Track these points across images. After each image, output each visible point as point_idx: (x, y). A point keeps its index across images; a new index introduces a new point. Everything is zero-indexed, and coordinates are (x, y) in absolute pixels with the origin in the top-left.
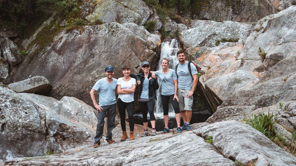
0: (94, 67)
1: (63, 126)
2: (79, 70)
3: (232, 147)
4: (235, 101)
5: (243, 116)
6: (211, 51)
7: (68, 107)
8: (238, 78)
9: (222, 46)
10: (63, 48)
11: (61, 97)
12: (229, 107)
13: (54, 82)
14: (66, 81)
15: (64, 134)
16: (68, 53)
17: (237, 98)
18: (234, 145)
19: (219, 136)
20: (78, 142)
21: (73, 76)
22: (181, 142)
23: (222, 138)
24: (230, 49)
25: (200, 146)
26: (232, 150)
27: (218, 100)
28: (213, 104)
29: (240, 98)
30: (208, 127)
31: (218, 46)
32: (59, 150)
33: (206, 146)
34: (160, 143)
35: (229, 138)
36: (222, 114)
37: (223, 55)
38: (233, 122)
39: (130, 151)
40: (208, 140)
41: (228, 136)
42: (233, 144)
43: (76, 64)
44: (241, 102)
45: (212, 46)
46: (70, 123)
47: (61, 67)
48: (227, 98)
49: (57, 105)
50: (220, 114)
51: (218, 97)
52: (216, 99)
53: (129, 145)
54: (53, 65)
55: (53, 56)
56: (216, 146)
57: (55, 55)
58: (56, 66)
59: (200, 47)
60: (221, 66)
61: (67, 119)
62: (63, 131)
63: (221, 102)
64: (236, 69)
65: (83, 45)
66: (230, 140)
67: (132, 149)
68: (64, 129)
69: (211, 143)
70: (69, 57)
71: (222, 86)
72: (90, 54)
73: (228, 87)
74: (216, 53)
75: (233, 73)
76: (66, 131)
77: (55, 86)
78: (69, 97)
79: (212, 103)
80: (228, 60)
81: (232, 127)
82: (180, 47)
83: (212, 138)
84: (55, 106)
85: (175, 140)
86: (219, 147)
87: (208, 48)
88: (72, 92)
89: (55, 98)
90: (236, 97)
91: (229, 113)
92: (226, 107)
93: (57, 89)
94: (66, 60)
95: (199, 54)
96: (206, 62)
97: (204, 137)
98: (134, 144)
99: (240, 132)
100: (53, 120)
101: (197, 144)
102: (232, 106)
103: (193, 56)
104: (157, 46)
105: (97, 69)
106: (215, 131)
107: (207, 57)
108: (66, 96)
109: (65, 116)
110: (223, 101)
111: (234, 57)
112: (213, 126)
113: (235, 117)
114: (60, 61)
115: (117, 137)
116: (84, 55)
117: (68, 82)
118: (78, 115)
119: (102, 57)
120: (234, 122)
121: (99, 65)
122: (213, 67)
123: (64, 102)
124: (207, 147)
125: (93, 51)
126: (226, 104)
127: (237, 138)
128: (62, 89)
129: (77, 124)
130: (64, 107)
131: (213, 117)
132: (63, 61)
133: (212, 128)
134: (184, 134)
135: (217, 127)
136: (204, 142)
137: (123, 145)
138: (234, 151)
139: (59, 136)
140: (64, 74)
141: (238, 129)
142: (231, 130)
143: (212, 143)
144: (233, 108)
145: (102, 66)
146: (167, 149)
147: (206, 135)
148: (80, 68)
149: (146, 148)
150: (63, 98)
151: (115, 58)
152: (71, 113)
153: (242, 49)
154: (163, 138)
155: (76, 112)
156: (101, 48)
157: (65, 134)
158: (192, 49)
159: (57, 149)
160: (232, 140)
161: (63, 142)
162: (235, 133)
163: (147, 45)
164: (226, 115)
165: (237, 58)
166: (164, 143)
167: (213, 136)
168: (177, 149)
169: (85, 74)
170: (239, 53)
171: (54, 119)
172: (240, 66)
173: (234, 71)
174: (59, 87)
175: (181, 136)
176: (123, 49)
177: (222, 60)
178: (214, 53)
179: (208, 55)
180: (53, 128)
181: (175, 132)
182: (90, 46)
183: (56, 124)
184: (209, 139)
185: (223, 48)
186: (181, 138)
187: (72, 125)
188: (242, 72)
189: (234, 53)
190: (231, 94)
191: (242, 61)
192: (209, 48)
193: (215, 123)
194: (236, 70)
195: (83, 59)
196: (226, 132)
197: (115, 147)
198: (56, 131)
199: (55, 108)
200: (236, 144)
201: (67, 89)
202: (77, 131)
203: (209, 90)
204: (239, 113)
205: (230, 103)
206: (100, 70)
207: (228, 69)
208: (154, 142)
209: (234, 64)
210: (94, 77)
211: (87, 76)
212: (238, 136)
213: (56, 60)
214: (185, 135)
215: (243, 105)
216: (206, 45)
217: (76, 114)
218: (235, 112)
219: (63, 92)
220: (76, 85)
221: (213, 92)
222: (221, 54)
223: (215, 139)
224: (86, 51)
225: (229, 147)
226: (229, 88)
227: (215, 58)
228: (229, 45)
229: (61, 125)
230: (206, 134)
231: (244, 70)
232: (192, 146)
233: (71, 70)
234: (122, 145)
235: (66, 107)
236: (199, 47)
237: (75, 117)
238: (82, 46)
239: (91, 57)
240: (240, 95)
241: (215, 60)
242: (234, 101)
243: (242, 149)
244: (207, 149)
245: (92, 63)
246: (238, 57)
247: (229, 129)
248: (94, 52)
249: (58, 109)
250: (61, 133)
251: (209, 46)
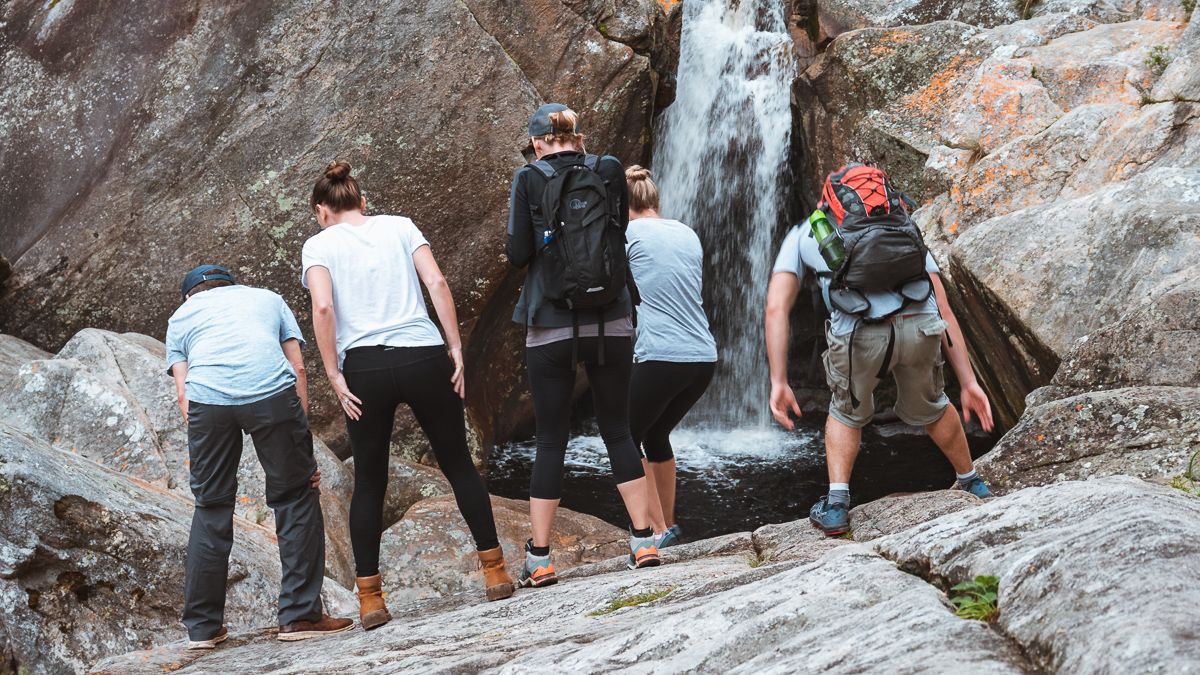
0: (266, 145)
1: (76, 511)
2: (177, 165)
3: (1118, 644)
4: (1133, 355)
5: (1183, 453)
6: (987, 51)
7: (108, 398)
8: (1153, 216)
9: (1055, 16)
10: (73, 33)
11: (62, 335)
12: (1099, 396)
13: (22, 243)
14: (96, 235)
15: (85, 562)
16: (106, 64)
17: (1149, 340)
18: (1129, 629)
19: (1036, 572)
20: (171, 609)
21: (138, 202)
22: (800, 612)
23: (1054, 585)
24: (1104, 35)
25: (920, 637)
26: (1119, 658)
27: (1028, 352)
28: (1000, 379)
29: (1168, 338)
30: (970, 519)
31: (1034, 20)
32: (54, 661)
33: (958, 635)
34: (673, 619)
35: (1099, 585)
36: (1059, 437)
37: (1062, 76)
38: (1120, 488)
39: (491, 666)
40: (967, 602)
41: (1091, 573)
42: (1126, 625)
43: (155, 131)
44: (1170, 364)
45: (994, 18)
46: (121, 494)
47: (61, 147)
48: (1085, 338)
49: (38, 383)
50: (1041, 438)
51: (1030, 332)
52: (1020, 348)
53: (486, 628)
54: (14, 136)
55: (17, 81)
56: (1020, 634)
57: (27, 76)
58: (35, 140)
59: (919, 27)
60: (1048, 143)
61: (99, 472)
62: (78, 542)
63: (1049, 362)
64: (1144, 158)
65: (202, 11)
66: (1104, 601)
67: (499, 655)
68: (81, 529)
69: (985, 619)
70: (115, 86)
71: (1058, 265)
72: (241, 69)
73: (1094, 274)
74: (1020, 62)
75: (1121, 187)
76: (93, 542)
77: (25, 264)
78: (111, 335)
79: (996, 368)
80: (1093, 106)
81: (1115, 517)
82: (800, 25)
83: (992, 586)
84: (29, 388)
85: (769, 600)
86: (1034, 643)
87: (969, 34)
88: (133, 303)
89: (26, 338)
90: (1143, 334)
91: (1099, 435)
92: (1080, 397)
93: (38, 285)
94: (97, 104)
95: (915, 66)
96: (958, 115)
97: (945, 579)
98: (511, 622)
99: (1166, 552)
100: (17, 477)
101: (901, 625)
102: (1119, 387)
103: (879, 82)
104: (653, 16)
105: (286, 162)
106: (1013, 544)
107: (963, 86)
108: (93, 326)
109: (88, 453)
110: (1060, 361)
111: (1126, 85)
112: (999, 512)
113: (1136, 455)
114: (59, 108)
115: (407, 582)
116: (209, 76)
117: (110, 242)
118: (166, 443)
119: (319, 85)
120: (1130, 491)
121: (299, 133)
122: (1003, 151)
123: (84, 367)
124: (964, 642)
125: (263, 49)
126: (1078, 377)
127: (1147, 587)
128: (69, 281)
129: (160, 500)
130: (85, 394)
131: (1002, 458)
132: (74, 109)
133: (993, 527)
134: (820, 561)
135: (1027, 520)
136: (947, 613)
137: (449, 632)
138: (1130, 668)
139: (49, 572)
140: (85, 194)
141: (1154, 529)
142: (1114, 535)
143: (993, 620)
144: (1123, 402)
145: (314, 143)
146: (719, 653)
147: (960, 569)
148: (182, 156)
149: (587, 648)
150: (74, 340)
151: (397, 93)
152: (128, 432)
153: (1178, 35)
154: (690, 588)
155: (158, 429)
156: (313, 31)
157: (87, 560)
158: (870, 40)
159: (40, 654)
160: (1119, 599)
161: (78, 614)
162: (1137, 558)
163: (593, 13)
164: (1082, 447)
165: (1150, 90)
166: (700, 616)
167: (998, 574)
168: (779, 655)
169: (212, 194)
170: (1158, 60)
171: (23, 469)
172: (1170, 142)
173: (1131, 174)
174: (50, 272)
175: (802, 573)
176: (443, 36)
177: (1056, 106)
178: (1008, 62)
179: (972, 75)
180: (15, 525)
181: (764, 553)
182: (243, 19)
183: (35, 498)
184: (973, 596)
185: (1062, 31)
186: (805, 586)
187: (130, 505)
188: (1182, 181)
189: (1130, 61)
190: (1111, 312)
191: (1178, 113)
192: (978, 32)
193: (1015, 493)
194: (1142, 167)
195: (198, 96)
196: (1080, 551)
197: (399, 640)
198: (34, 541)
199: (28, 400)
200: (1140, 621)
201: (99, 282)
202: (160, 546)
203: (974, 291)
204: (1163, 434)
205: (1105, 373)
206: (305, 167)
207: (1092, 163)
208: (637, 612)
209: (1130, 130)
210: (266, 209)
211: (226, 204)
212: (1157, 575)
213: (30, 105)
214: (827, 566)
215: (1186, 385)
216: (956, 12)
217: (155, 437)
218: (1134, 425)
219: (74, 301)
220: (154, 257)
221: (1000, 305)
222: (1048, 65)
223: (1014, 595)
224: (215, 50)
225: (1097, 644)
226: (1102, 281)
227: (1012, 92)
228: (1100, 13)
229: (63, 506)
230: (960, 564)
231: (1191, 165)
232: (873, 638)
233: (127, 170)
234: (439, 633)
235: (98, 396)
236: (913, 23)
237: (150, 458)
238: (192, 19)
239: (248, 87)
240: (1167, 320)
241: (1013, 107)
242: (1128, 355)
243: (1177, 652)
244: (965, 654)
245: (252, 125)
246: (1156, 88)
247: (1099, 534)
248: (264, 53)
249: (45, 405)
250: (63, 555)
251: (978, 17)
